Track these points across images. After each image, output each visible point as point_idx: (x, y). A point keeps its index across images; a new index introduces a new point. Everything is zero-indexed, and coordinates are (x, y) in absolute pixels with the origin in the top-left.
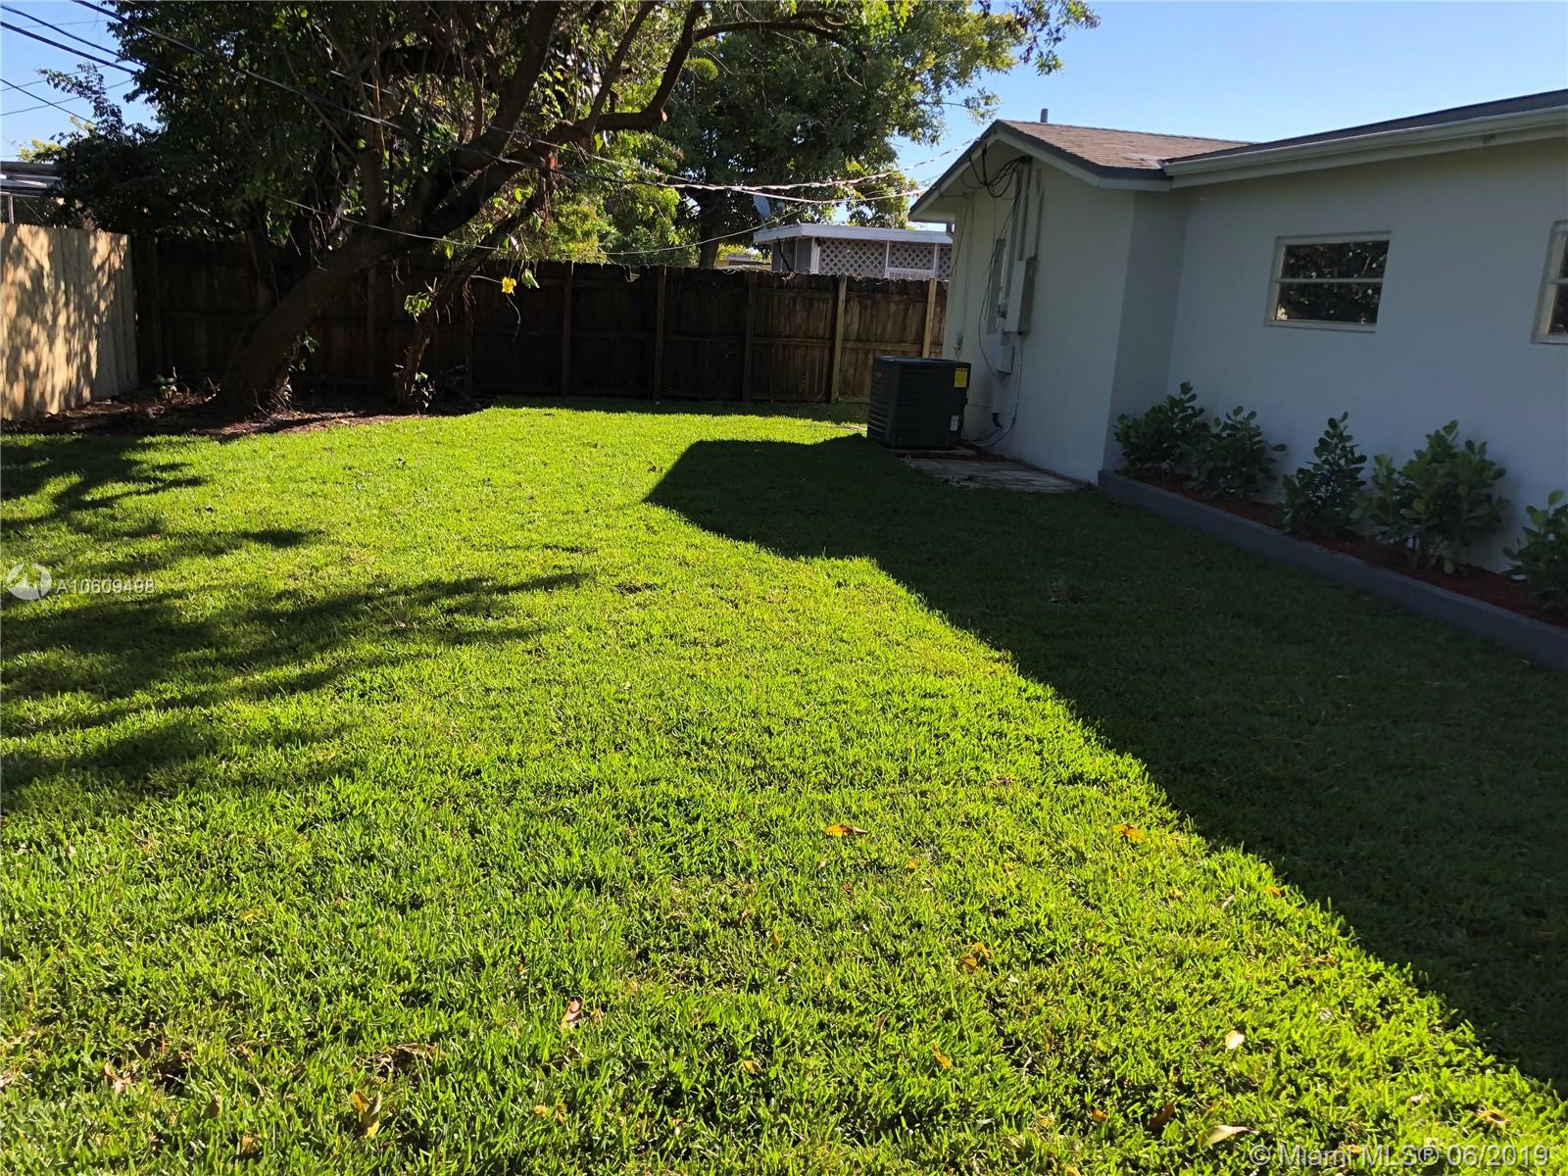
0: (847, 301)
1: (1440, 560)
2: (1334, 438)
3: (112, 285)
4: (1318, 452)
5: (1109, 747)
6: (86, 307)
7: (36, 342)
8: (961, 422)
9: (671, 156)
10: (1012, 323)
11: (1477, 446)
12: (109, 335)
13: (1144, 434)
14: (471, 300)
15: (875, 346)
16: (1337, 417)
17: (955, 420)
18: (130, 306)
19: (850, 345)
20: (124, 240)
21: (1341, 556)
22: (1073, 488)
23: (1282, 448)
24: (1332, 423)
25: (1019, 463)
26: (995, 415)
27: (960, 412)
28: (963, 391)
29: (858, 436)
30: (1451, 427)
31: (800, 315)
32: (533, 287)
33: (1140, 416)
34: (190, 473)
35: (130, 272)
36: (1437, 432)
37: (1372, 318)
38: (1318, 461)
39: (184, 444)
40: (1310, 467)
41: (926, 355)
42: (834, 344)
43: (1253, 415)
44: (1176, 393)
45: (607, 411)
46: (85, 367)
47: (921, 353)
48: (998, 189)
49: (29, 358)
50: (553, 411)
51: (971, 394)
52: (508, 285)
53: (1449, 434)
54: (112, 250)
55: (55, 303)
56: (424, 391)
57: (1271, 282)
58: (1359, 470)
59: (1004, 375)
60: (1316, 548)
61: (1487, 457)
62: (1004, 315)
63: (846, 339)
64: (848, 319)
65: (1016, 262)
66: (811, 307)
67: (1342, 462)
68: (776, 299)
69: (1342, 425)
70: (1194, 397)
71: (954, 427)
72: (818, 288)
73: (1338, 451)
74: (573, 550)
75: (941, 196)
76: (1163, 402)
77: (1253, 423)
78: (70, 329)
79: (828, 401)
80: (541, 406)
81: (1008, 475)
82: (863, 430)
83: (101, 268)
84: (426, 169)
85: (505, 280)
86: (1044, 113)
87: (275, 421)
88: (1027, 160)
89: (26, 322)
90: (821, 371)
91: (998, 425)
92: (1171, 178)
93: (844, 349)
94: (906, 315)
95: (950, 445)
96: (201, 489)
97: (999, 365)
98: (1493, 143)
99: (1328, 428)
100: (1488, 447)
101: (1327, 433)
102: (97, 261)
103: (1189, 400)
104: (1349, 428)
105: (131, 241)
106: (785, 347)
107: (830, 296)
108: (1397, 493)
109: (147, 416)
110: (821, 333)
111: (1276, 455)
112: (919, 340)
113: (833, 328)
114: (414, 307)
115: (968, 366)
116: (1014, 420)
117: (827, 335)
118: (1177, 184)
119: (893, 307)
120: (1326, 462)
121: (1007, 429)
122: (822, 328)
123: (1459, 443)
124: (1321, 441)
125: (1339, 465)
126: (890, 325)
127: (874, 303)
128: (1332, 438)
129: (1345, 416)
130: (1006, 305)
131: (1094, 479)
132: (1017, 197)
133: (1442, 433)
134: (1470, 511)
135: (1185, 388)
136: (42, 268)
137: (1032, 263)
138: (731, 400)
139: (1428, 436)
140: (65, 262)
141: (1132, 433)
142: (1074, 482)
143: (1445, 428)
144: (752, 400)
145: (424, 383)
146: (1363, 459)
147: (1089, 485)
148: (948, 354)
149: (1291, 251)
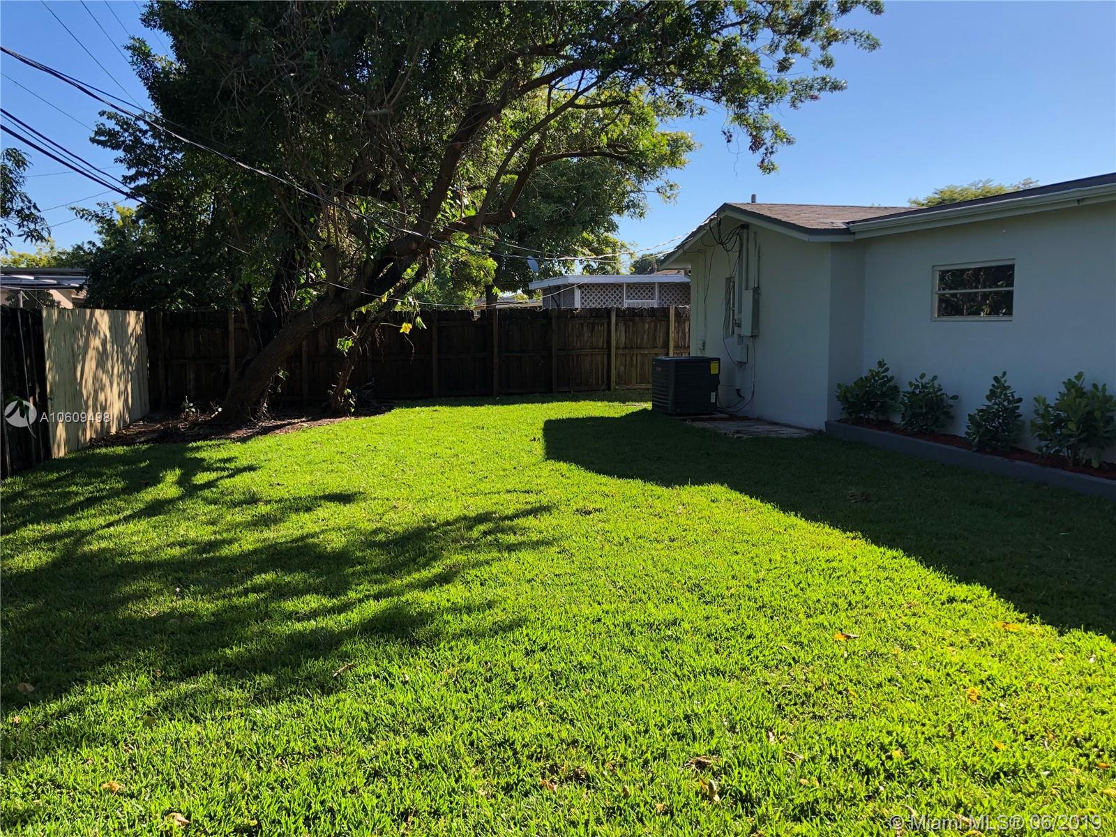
0: (617, 324)
1: (1089, 462)
2: (999, 389)
3: (137, 345)
4: (989, 398)
5: (959, 581)
6: (126, 362)
7: (105, 386)
8: (717, 396)
9: (492, 238)
10: (746, 330)
11: (1100, 388)
12: (136, 378)
13: (857, 395)
14: (381, 339)
15: (637, 351)
16: (999, 375)
17: (713, 395)
18: (145, 357)
19: (621, 351)
20: (142, 315)
21: (1018, 462)
22: (806, 434)
23: (955, 397)
24: (996, 379)
25: (760, 420)
26: (738, 390)
27: (716, 390)
28: (717, 375)
29: (645, 410)
30: (1079, 376)
31: (586, 335)
32: (423, 328)
33: (850, 384)
34: (243, 462)
35: (145, 336)
36: (1069, 380)
37: (1009, 312)
38: (989, 404)
39: (219, 445)
40: (984, 408)
41: (671, 354)
42: (610, 351)
43: (935, 378)
44: (876, 368)
45: (473, 405)
46: (126, 401)
47: (667, 354)
48: (729, 246)
49: (101, 397)
50: (437, 408)
51: (722, 378)
52: (406, 328)
53: (1078, 380)
54: (137, 322)
55: (112, 360)
56: (350, 400)
57: (932, 295)
58: (1018, 408)
59: (742, 364)
60: (998, 458)
61: (1107, 393)
62: (739, 326)
63: (617, 348)
64: (618, 336)
65: (744, 291)
66: (593, 328)
67: (1006, 403)
68: (570, 325)
69: (1003, 380)
70: (887, 369)
71: (713, 400)
72: (596, 316)
73: (1003, 397)
74: (527, 492)
75: (685, 252)
76: (865, 374)
77: (936, 383)
78: (119, 376)
79: (609, 389)
80: (428, 406)
81: (761, 429)
82: (648, 406)
83: (132, 334)
84: (372, 257)
85: (404, 325)
86: (753, 197)
87: (262, 427)
88: (745, 226)
89: (100, 372)
90: (602, 370)
91: (741, 397)
92: (854, 233)
93: (617, 354)
94: (655, 330)
95: (709, 411)
96: (259, 472)
97: (739, 357)
98: (1085, 203)
99: (994, 383)
100: (1107, 387)
101: (993, 385)
102: (130, 331)
103: (884, 372)
104: (1009, 381)
105: (145, 315)
106: (578, 356)
107: (605, 321)
108: (1052, 420)
109: (179, 429)
110: (601, 345)
111: (951, 402)
112: (666, 345)
113: (609, 342)
114: (343, 347)
115: (718, 360)
116: (753, 392)
117: (605, 347)
118: (857, 237)
119: (647, 326)
120: (995, 403)
121: (748, 398)
122: (601, 342)
123: (1087, 386)
124: (991, 390)
125: (1004, 406)
126: (645, 337)
127: (634, 323)
128: (998, 388)
129: (1004, 374)
130: (740, 319)
131: (823, 428)
132: (740, 251)
133: (1074, 380)
134: (1105, 427)
135: (881, 364)
136: (106, 336)
137: (756, 291)
138: (546, 393)
139: (1064, 383)
140: (116, 332)
141: (849, 395)
142: (807, 430)
143: (1076, 377)
144: (559, 392)
145: (349, 396)
146: (1020, 400)
147: (820, 432)
148: (694, 352)
149: (943, 274)
